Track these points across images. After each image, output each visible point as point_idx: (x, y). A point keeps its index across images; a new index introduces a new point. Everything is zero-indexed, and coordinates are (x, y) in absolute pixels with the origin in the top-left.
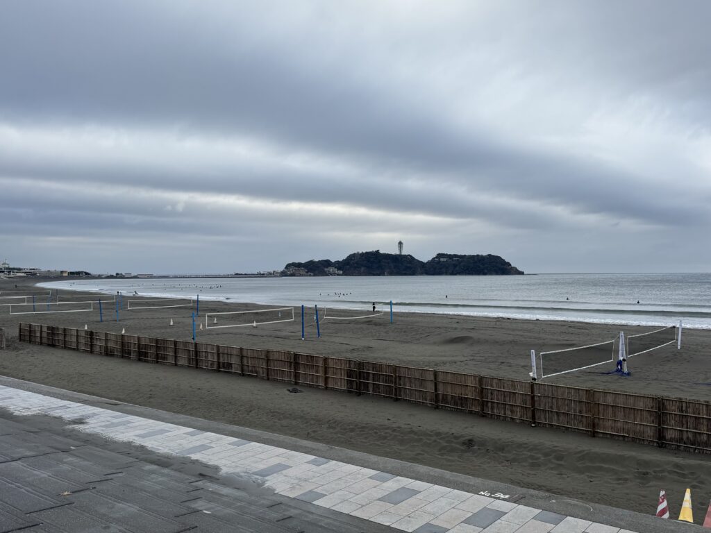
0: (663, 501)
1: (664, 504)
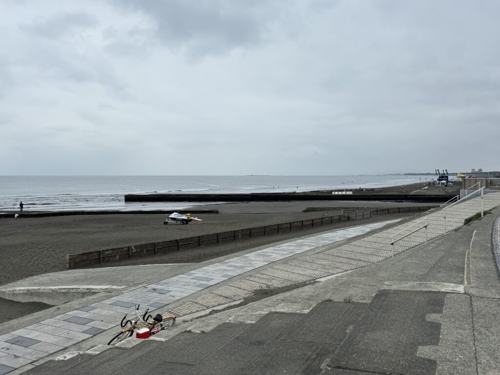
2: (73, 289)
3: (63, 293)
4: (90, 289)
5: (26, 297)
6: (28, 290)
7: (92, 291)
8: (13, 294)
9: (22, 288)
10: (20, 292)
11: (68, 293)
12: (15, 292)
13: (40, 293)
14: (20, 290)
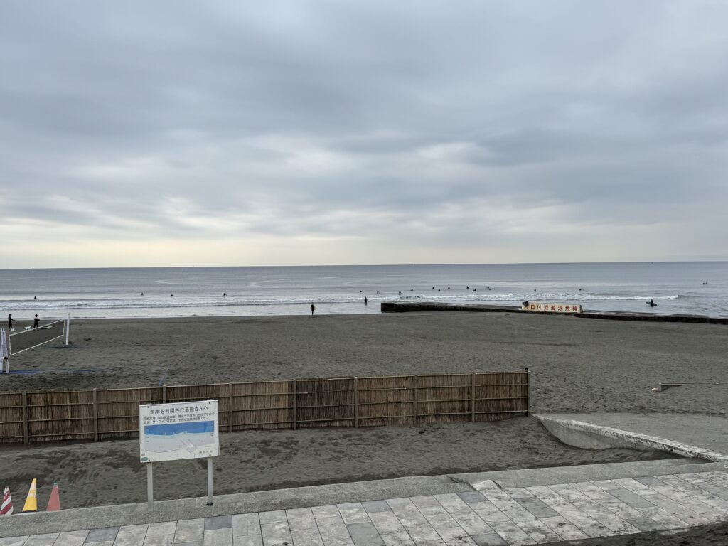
0: (7, 498)
1: (9, 500)
2: (646, 441)
3: (632, 443)
4: (672, 447)
5: (584, 437)
6: (587, 429)
7: (675, 451)
8: (569, 429)
9: (580, 423)
10: (578, 428)
11: (638, 445)
12: (571, 427)
13: (601, 435)
14: (576, 426)
